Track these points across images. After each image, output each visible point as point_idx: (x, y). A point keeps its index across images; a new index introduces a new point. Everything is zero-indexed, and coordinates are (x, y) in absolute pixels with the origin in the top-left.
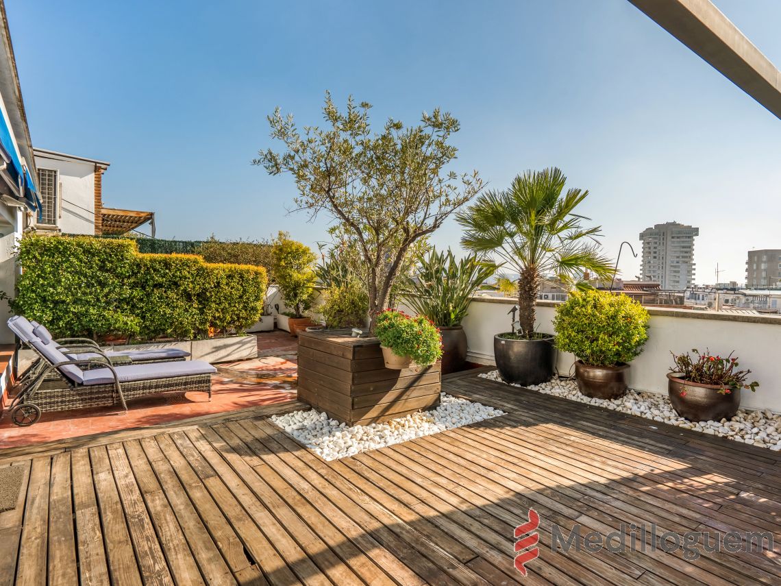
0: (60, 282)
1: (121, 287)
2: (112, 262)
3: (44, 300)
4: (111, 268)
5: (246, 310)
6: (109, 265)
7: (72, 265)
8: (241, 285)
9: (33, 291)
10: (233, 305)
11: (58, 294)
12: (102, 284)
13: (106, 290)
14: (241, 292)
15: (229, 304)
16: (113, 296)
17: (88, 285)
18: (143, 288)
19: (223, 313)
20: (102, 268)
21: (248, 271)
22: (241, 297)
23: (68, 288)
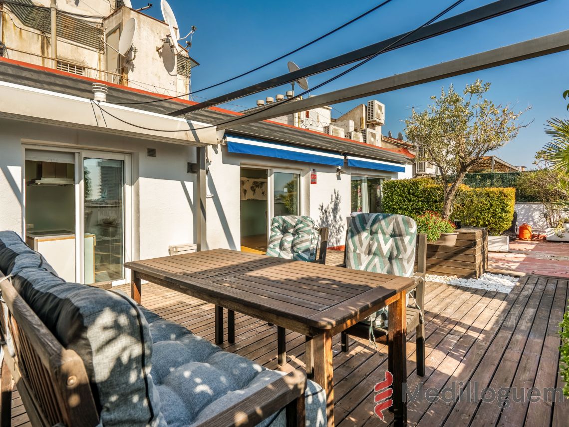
0: (393, 200)
1: (418, 202)
2: (412, 190)
3: (389, 208)
4: (413, 193)
5: (495, 219)
6: (411, 191)
7: (397, 192)
8: (489, 201)
9: (386, 204)
10: (483, 214)
11: (394, 205)
12: (410, 201)
13: (411, 204)
14: (488, 206)
15: (480, 213)
16: (414, 206)
17: (404, 201)
18: (428, 203)
19: (476, 218)
20: (409, 193)
21: (493, 192)
22: (489, 209)
23: (397, 203)
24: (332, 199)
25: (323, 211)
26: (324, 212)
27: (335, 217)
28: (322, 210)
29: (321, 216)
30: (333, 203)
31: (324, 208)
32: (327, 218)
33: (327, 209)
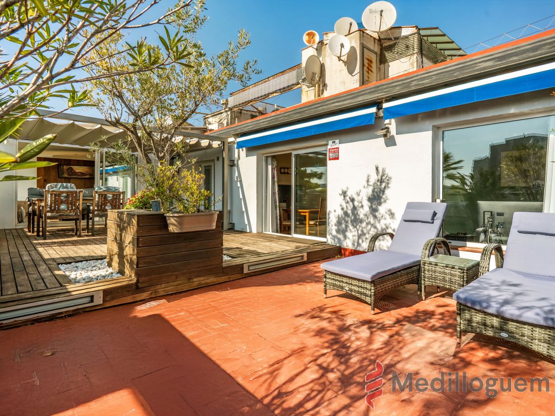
24: (368, 181)
25: (348, 198)
26: (349, 200)
27: (374, 211)
28: (344, 197)
29: (344, 205)
30: (371, 188)
31: (349, 194)
32: (354, 208)
33: (355, 196)
